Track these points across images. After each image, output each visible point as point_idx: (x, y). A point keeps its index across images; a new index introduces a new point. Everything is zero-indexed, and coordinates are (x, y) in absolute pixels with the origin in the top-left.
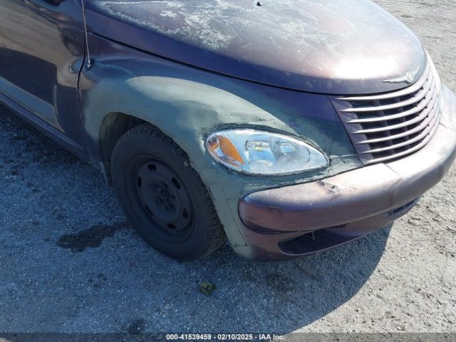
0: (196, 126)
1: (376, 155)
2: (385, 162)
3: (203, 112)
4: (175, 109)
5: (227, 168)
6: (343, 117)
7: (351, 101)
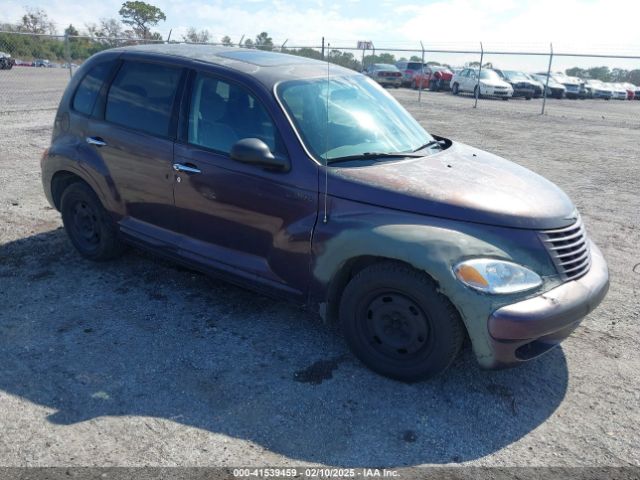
0: (445, 259)
1: (569, 274)
2: (575, 279)
3: (448, 248)
4: (424, 248)
5: (476, 290)
6: (547, 247)
7: (549, 234)
